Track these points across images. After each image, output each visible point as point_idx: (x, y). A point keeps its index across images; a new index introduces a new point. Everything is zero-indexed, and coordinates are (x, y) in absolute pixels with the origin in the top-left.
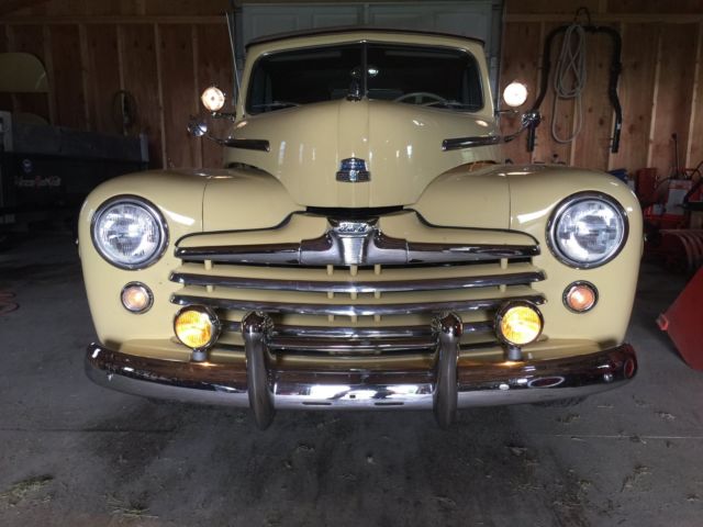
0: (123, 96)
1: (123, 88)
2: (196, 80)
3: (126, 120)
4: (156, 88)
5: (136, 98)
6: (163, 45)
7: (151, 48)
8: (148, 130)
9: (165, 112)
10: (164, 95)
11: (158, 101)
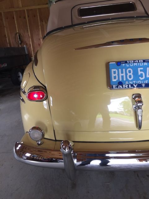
0: (18, 34)
1: (17, 32)
2: (40, 27)
3: (20, 42)
4: (28, 31)
5: (22, 34)
6: (28, 16)
7: (25, 18)
8: (26, 44)
9: (31, 39)
10: (30, 33)
11: (29, 35)
